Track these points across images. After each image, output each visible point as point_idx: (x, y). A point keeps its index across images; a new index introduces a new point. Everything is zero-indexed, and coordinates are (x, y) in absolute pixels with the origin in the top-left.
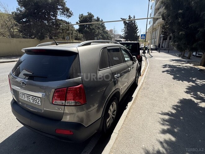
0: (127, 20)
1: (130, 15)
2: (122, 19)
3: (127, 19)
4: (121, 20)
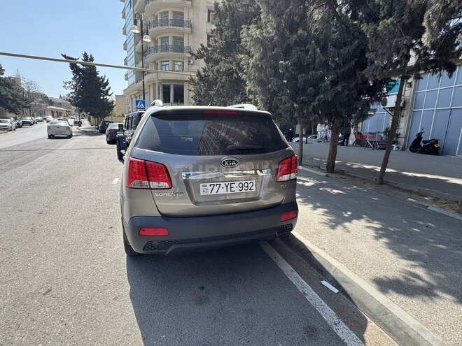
0: (79, 63)
1: (85, 53)
2: (65, 56)
3: (80, 60)
4: (64, 59)
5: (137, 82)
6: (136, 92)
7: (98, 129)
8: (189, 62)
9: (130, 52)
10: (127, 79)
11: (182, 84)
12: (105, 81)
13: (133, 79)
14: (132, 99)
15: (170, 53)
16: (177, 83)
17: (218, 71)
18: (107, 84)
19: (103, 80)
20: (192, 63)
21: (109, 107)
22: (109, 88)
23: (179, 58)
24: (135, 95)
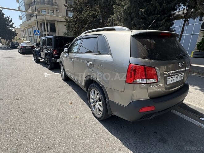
5: (28, 21)
6: (28, 26)
7: (9, 46)
8: (57, 11)
9: (21, 4)
10: (21, 19)
11: (54, 22)
12: (10, 19)
13: (25, 19)
14: (25, 30)
15: (46, 5)
16: (51, 22)
17: (88, 15)
18: (11, 21)
19: (9, 19)
20: (58, 11)
21: (14, 34)
22: (13, 24)
23: (51, 8)
24: (27, 28)
